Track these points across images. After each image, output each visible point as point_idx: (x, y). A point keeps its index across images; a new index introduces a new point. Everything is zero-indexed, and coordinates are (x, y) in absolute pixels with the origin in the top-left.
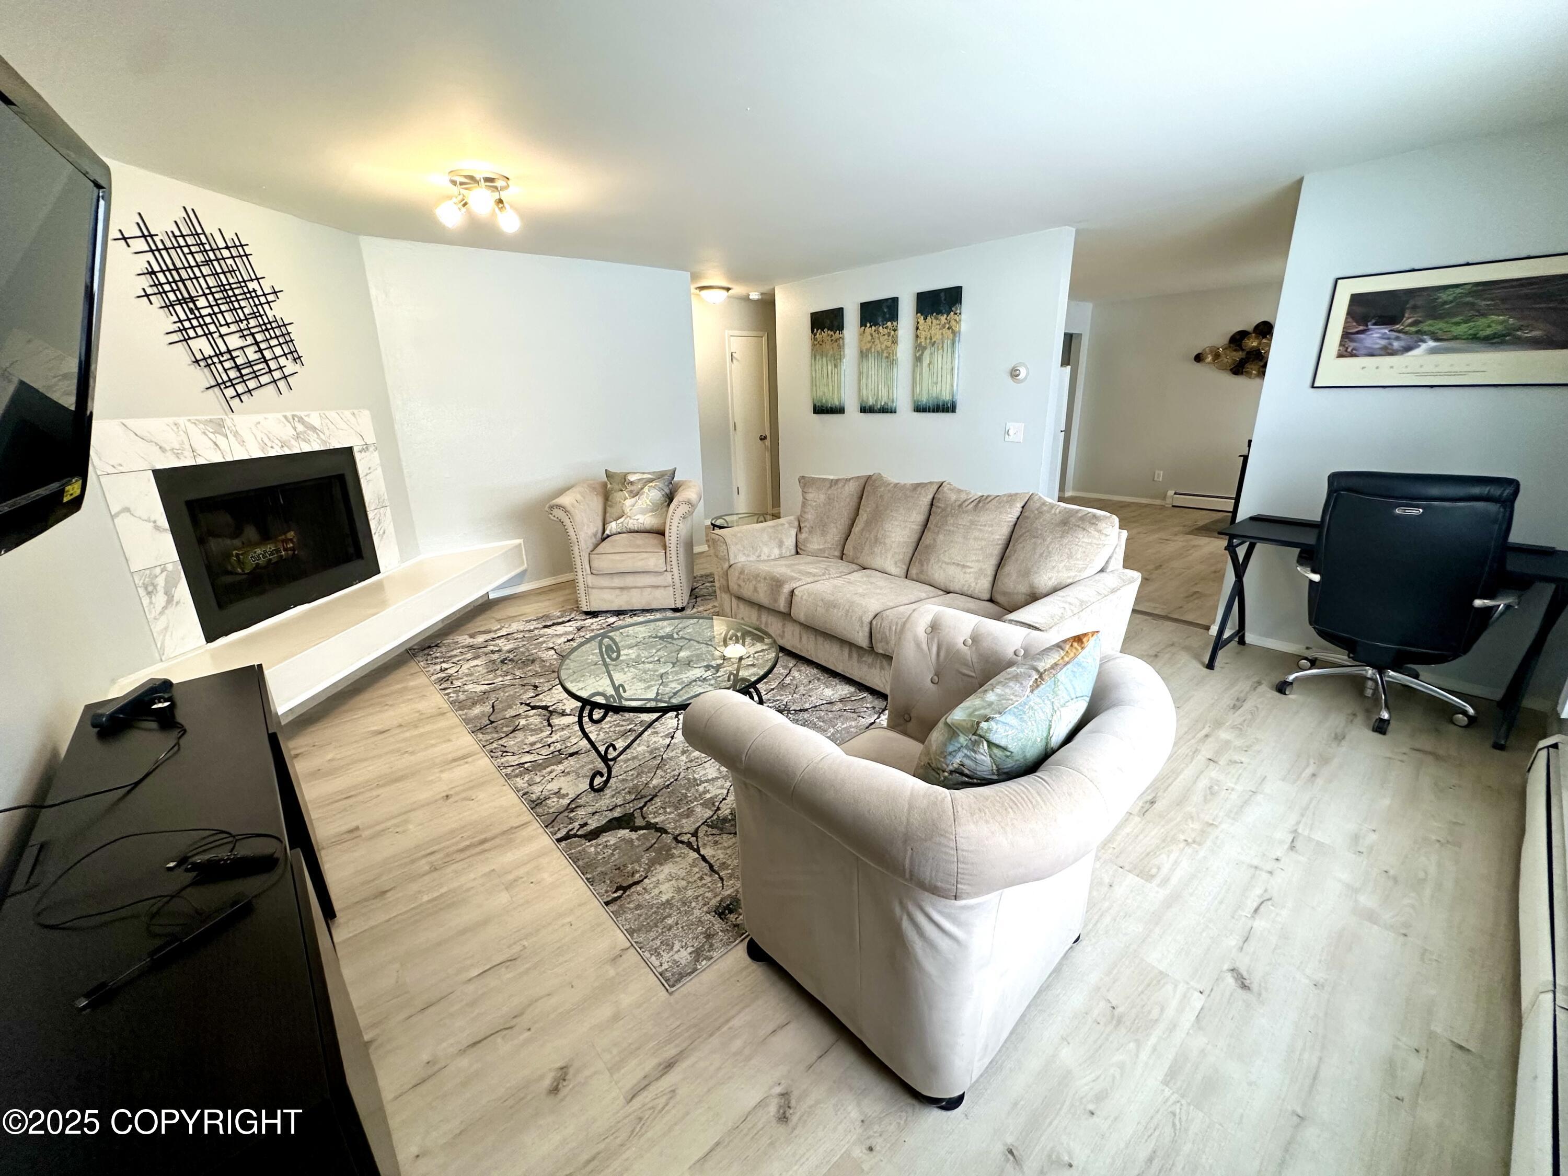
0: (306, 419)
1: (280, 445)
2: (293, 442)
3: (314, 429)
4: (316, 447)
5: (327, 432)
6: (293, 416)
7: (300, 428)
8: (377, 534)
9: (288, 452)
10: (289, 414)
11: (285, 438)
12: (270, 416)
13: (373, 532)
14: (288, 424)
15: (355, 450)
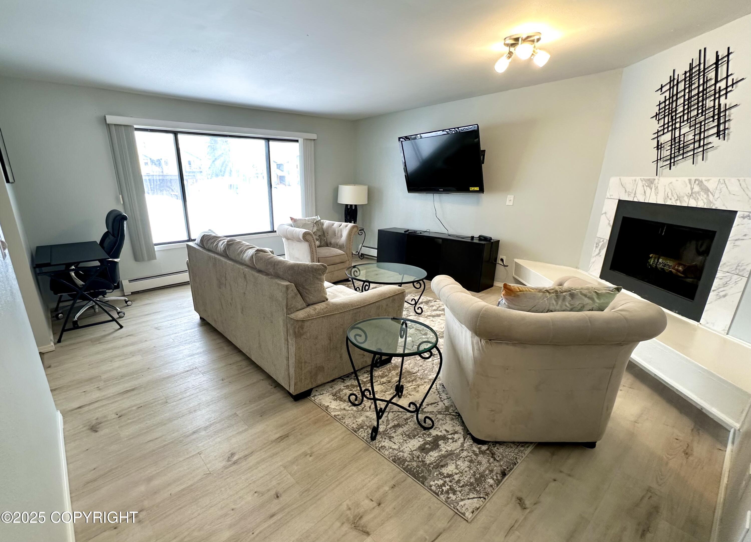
0: (705, 183)
1: (676, 198)
2: (686, 198)
3: (707, 191)
4: (701, 204)
5: (716, 196)
6: (696, 180)
7: (697, 188)
8: (715, 293)
9: (678, 204)
10: (693, 179)
11: (682, 194)
12: (680, 179)
13: (713, 288)
14: (689, 186)
15: (738, 214)
